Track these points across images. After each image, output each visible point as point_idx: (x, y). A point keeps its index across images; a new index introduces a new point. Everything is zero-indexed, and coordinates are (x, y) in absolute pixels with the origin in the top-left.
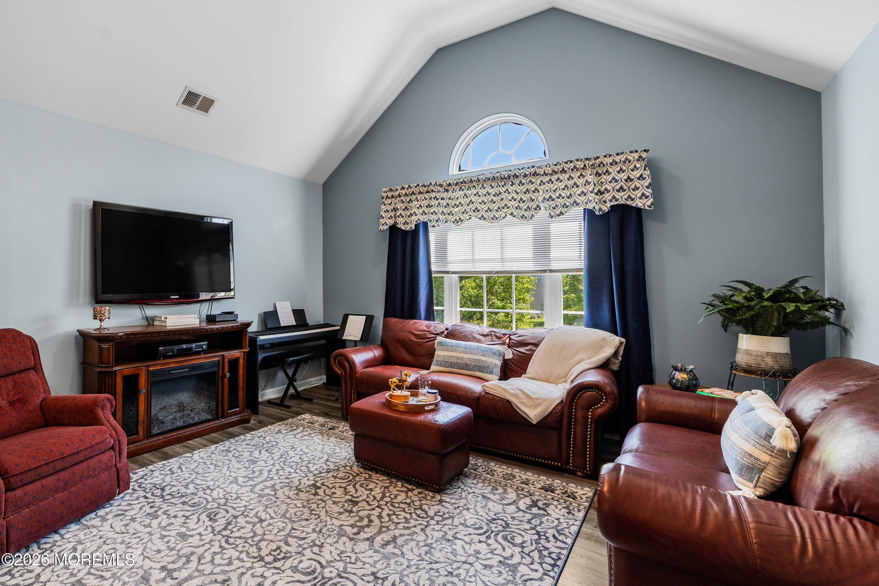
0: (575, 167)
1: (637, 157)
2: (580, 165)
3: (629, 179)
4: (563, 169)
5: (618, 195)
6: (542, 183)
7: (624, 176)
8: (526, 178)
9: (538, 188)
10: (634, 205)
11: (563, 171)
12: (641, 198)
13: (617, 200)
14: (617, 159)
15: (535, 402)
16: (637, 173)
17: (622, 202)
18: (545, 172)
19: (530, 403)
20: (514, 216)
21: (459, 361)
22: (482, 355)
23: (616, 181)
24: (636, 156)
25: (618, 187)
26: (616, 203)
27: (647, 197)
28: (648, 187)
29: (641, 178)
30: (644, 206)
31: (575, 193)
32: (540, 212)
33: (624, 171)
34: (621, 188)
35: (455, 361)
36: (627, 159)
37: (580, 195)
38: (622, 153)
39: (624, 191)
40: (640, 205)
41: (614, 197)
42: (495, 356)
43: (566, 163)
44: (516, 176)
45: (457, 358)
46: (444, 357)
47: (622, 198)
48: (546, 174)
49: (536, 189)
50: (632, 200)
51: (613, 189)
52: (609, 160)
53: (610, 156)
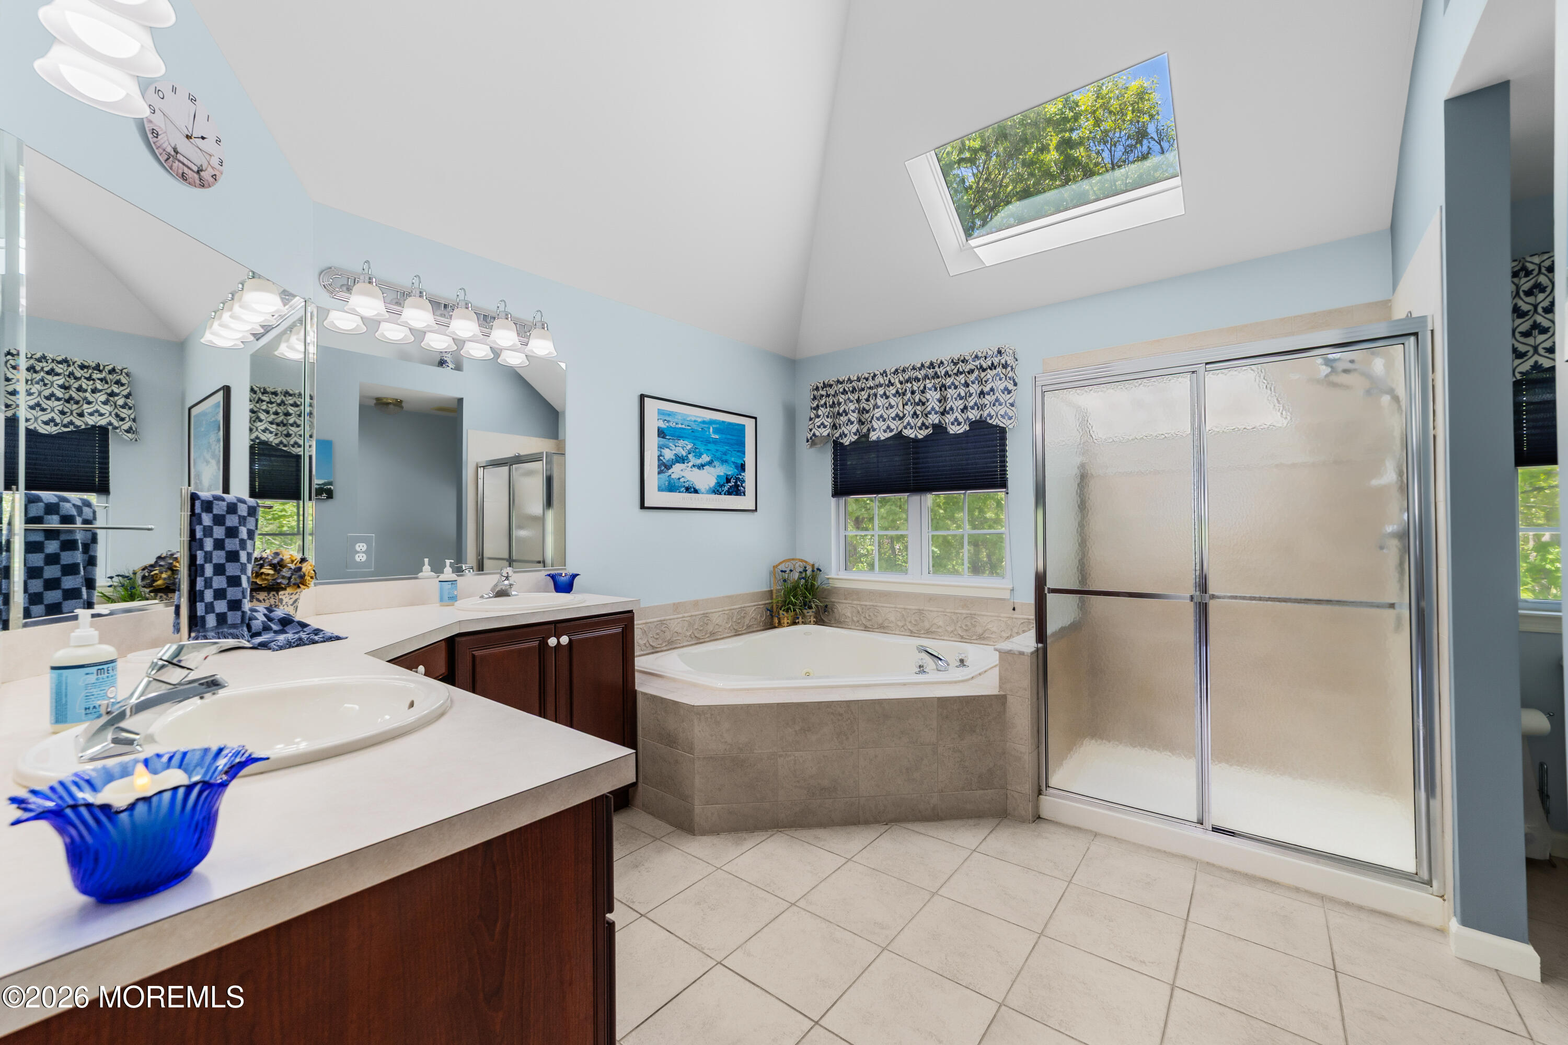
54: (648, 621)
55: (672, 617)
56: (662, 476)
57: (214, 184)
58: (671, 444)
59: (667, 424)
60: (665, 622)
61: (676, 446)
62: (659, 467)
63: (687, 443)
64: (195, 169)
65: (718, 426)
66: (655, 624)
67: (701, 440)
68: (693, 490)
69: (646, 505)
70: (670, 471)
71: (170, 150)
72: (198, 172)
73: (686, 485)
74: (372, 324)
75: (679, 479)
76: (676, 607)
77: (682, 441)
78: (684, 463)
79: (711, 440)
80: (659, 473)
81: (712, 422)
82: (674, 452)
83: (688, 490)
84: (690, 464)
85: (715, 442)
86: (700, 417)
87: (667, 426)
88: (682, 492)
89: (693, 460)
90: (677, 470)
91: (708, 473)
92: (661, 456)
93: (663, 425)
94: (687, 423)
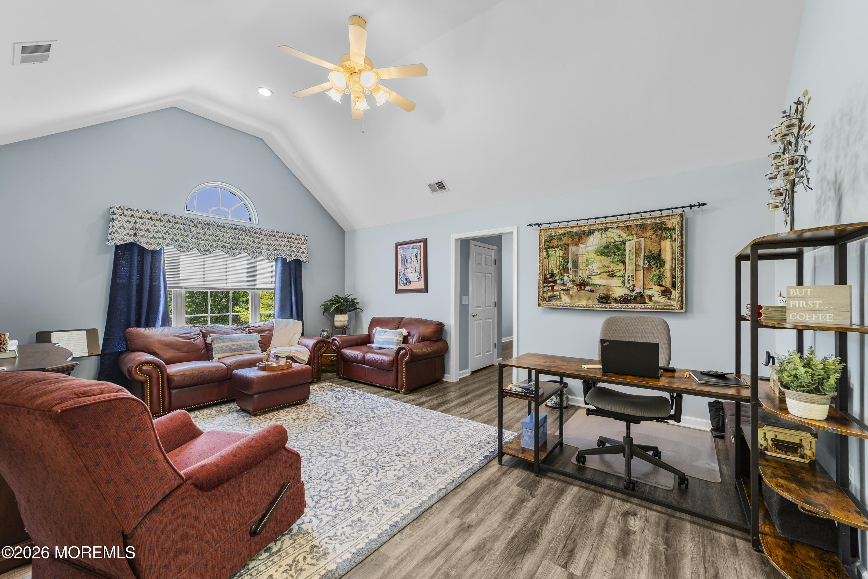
0: (280, 235)
1: (304, 239)
3: (301, 248)
6: (262, 239)
11: (275, 236)
12: (305, 257)
14: (298, 237)
16: (304, 246)
19: (302, 355)
20: (250, 256)
21: (240, 346)
23: (297, 248)
26: (297, 258)
28: (307, 253)
31: (279, 249)
32: (262, 255)
33: (299, 244)
34: (299, 251)
35: (237, 347)
36: (301, 238)
37: (281, 251)
40: (304, 260)
41: (296, 255)
44: (249, 231)
45: (237, 345)
46: (227, 346)
48: (266, 235)
49: (260, 242)
50: (301, 257)
51: (296, 251)
52: (295, 237)
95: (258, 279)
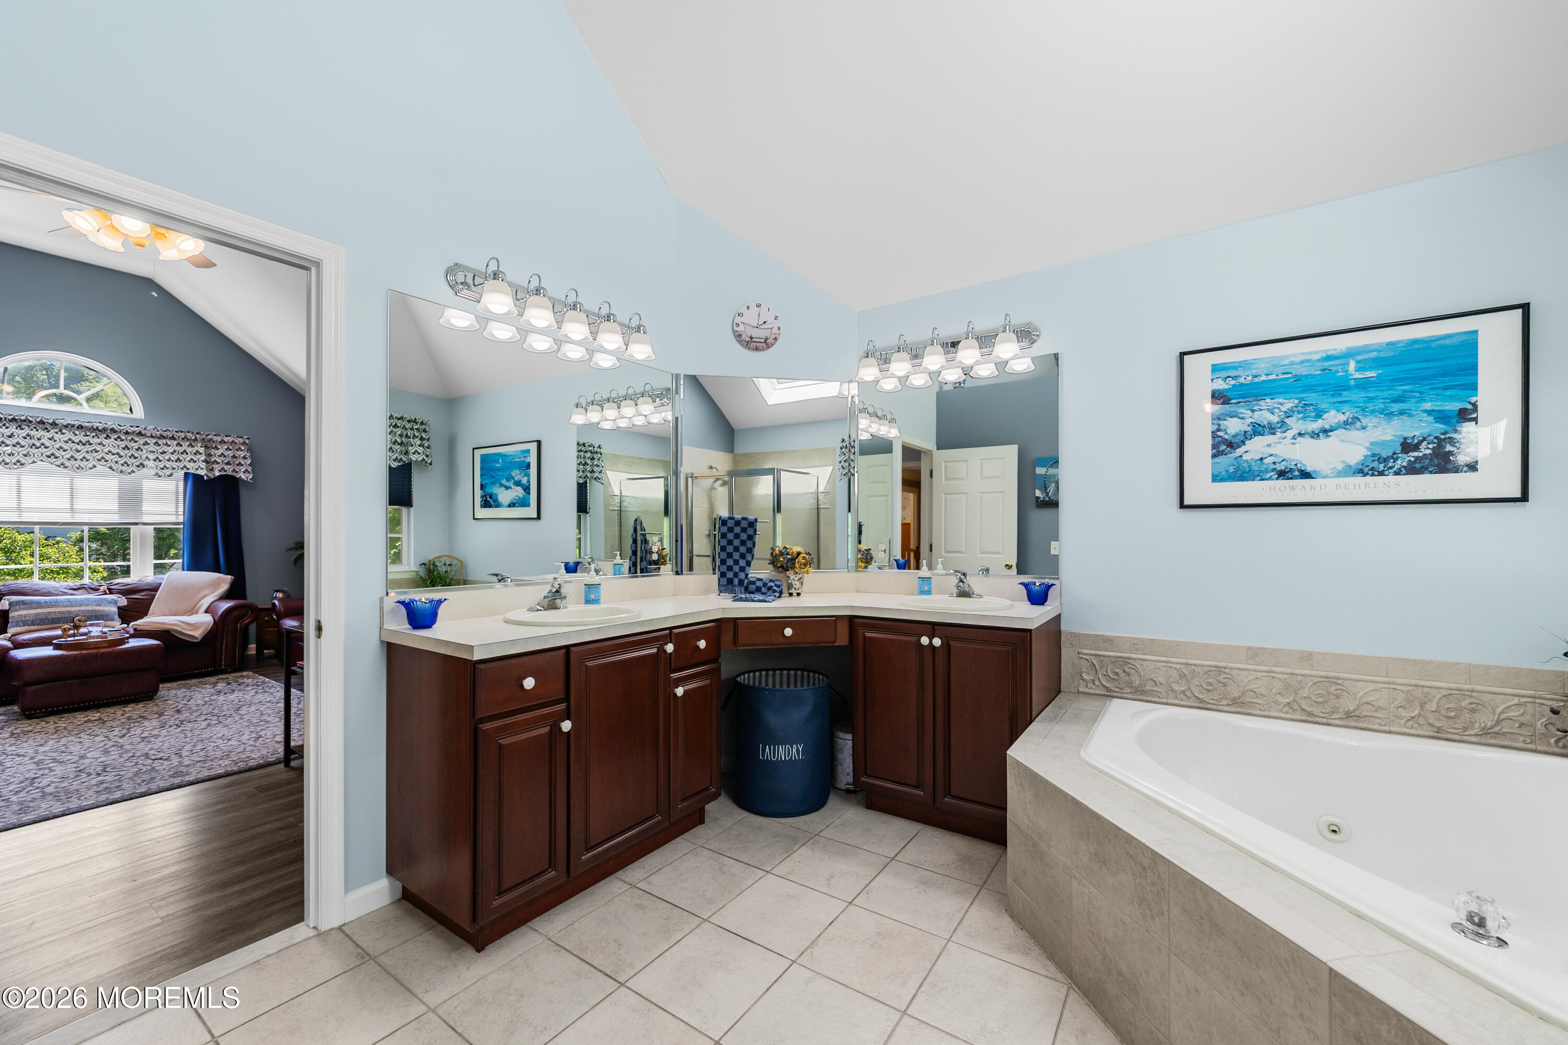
0: (185, 437)
1: (241, 442)
2: (189, 435)
3: (234, 457)
4: (173, 436)
5: (226, 467)
6: (146, 444)
7: (230, 453)
8: (127, 436)
9: (142, 447)
10: (238, 476)
11: (173, 438)
12: (244, 472)
13: (226, 471)
14: (226, 439)
15: (195, 626)
16: (242, 454)
17: (229, 474)
18: (152, 435)
19: (191, 628)
20: (113, 470)
22: (96, 605)
23: (225, 456)
24: (241, 440)
25: (226, 461)
26: (225, 473)
27: (249, 472)
28: (249, 465)
29: (244, 458)
30: (247, 478)
31: (185, 459)
32: (144, 469)
33: (230, 450)
34: (229, 462)
36: (233, 441)
37: (189, 462)
38: (230, 436)
39: (230, 464)
40: (243, 477)
41: (223, 469)
42: (112, 605)
43: (177, 432)
44: (113, 431)
46: (38, 614)
47: (229, 470)
48: (152, 437)
49: (139, 448)
50: (237, 472)
51: (223, 462)
52: (219, 439)
53: (219, 435)
54: (1191, 662)
55: (1242, 666)
56: (1219, 459)
57: (775, 343)
58: (1242, 410)
59: (1233, 382)
60: (1227, 671)
61: (1253, 411)
62: (1214, 446)
63: (1281, 400)
64: (763, 341)
65: (1375, 353)
66: (1206, 669)
67: (1321, 388)
68: (1297, 473)
69: (1186, 503)
70: (1239, 451)
71: (748, 339)
72: (765, 342)
73: (1280, 467)
74: (903, 380)
75: (1261, 459)
76: (1254, 653)
77: (1268, 400)
78: (1274, 434)
79: (1352, 383)
80: (1214, 456)
81: (1349, 354)
82: (1249, 421)
83: (1282, 474)
84: (1290, 434)
85: (1363, 385)
86: (1316, 352)
87: (1234, 386)
88: (1270, 479)
89: (1296, 425)
90: (1255, 448)
91: (1342, 441)
92: (1219, 430)
93: (1220, 385)
94: (1282, 370)
95: (146, 507)
